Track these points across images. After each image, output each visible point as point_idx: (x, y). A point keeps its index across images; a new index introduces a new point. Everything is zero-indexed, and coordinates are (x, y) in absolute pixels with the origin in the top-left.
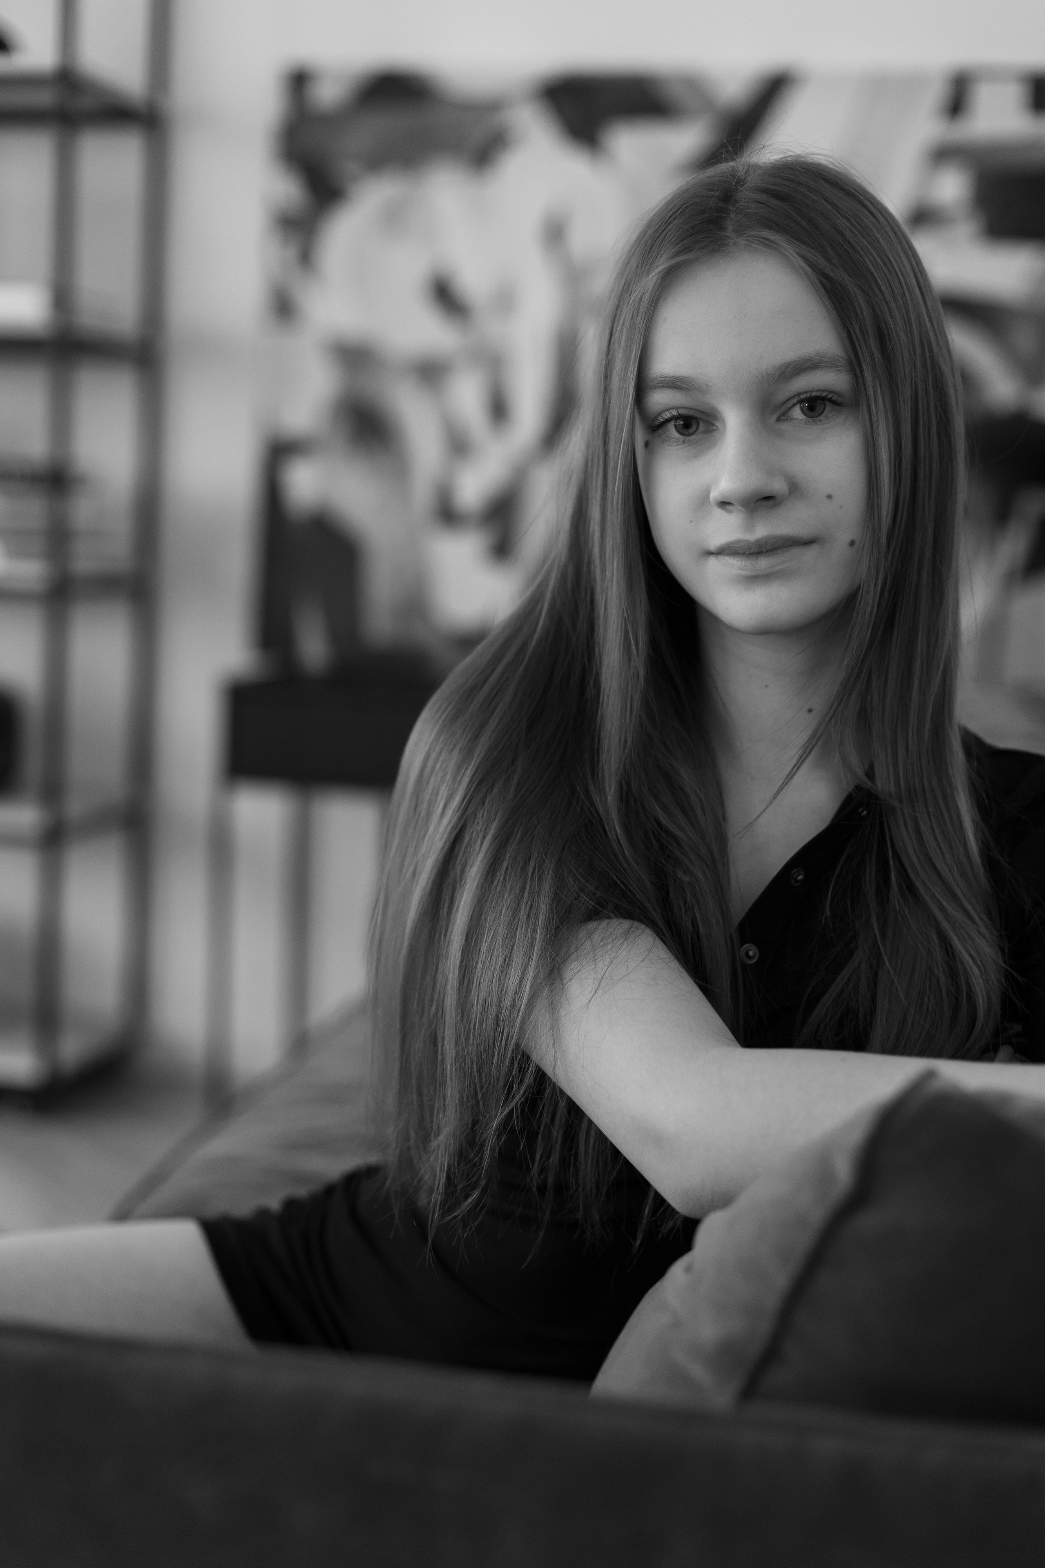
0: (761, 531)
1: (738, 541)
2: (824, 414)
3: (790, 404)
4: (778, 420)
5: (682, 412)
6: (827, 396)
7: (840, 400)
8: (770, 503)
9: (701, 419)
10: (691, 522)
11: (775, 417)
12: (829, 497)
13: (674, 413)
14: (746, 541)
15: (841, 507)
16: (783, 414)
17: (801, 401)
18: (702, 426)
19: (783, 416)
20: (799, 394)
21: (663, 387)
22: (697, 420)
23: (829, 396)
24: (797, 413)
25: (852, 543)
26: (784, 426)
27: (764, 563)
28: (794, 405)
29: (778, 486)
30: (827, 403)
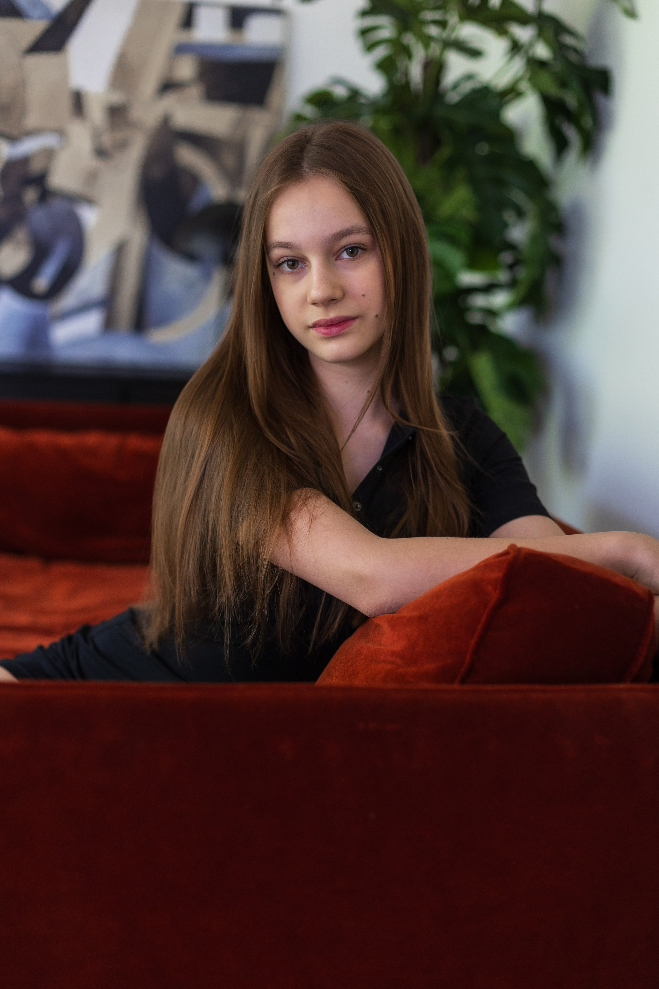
0: (333, 314)
1: (321, 320)
2: (358, 254)
3: (341, 251)
4: (336, 259)
5: (289, 258)
6: (358, 246)
7: (365, 247)
8: (335, 301)
9: (299, 261)
10: (299, 312)
11: (334, 258)
12: (364, 295)
13: (286, 259)
14: (325, 320)
15: (370, 300)
16: (338, 256)
17: (346, 249)
18: (300, 265)
19: (337, 256)
20: (344, 247)
21: (279, 247)
22: (298, 261)
23: (359, 246)
24: (345, 255)
25: (377, 316)
26: (339, 262)
27: (335, 330)
28: (343, 252)
29: (338, 294)
30: (359, 249)
